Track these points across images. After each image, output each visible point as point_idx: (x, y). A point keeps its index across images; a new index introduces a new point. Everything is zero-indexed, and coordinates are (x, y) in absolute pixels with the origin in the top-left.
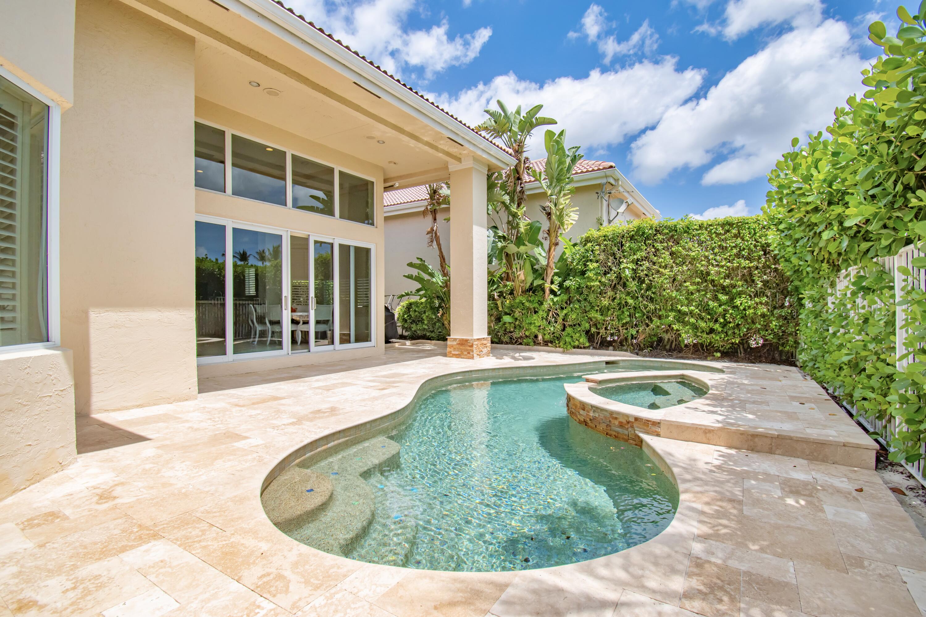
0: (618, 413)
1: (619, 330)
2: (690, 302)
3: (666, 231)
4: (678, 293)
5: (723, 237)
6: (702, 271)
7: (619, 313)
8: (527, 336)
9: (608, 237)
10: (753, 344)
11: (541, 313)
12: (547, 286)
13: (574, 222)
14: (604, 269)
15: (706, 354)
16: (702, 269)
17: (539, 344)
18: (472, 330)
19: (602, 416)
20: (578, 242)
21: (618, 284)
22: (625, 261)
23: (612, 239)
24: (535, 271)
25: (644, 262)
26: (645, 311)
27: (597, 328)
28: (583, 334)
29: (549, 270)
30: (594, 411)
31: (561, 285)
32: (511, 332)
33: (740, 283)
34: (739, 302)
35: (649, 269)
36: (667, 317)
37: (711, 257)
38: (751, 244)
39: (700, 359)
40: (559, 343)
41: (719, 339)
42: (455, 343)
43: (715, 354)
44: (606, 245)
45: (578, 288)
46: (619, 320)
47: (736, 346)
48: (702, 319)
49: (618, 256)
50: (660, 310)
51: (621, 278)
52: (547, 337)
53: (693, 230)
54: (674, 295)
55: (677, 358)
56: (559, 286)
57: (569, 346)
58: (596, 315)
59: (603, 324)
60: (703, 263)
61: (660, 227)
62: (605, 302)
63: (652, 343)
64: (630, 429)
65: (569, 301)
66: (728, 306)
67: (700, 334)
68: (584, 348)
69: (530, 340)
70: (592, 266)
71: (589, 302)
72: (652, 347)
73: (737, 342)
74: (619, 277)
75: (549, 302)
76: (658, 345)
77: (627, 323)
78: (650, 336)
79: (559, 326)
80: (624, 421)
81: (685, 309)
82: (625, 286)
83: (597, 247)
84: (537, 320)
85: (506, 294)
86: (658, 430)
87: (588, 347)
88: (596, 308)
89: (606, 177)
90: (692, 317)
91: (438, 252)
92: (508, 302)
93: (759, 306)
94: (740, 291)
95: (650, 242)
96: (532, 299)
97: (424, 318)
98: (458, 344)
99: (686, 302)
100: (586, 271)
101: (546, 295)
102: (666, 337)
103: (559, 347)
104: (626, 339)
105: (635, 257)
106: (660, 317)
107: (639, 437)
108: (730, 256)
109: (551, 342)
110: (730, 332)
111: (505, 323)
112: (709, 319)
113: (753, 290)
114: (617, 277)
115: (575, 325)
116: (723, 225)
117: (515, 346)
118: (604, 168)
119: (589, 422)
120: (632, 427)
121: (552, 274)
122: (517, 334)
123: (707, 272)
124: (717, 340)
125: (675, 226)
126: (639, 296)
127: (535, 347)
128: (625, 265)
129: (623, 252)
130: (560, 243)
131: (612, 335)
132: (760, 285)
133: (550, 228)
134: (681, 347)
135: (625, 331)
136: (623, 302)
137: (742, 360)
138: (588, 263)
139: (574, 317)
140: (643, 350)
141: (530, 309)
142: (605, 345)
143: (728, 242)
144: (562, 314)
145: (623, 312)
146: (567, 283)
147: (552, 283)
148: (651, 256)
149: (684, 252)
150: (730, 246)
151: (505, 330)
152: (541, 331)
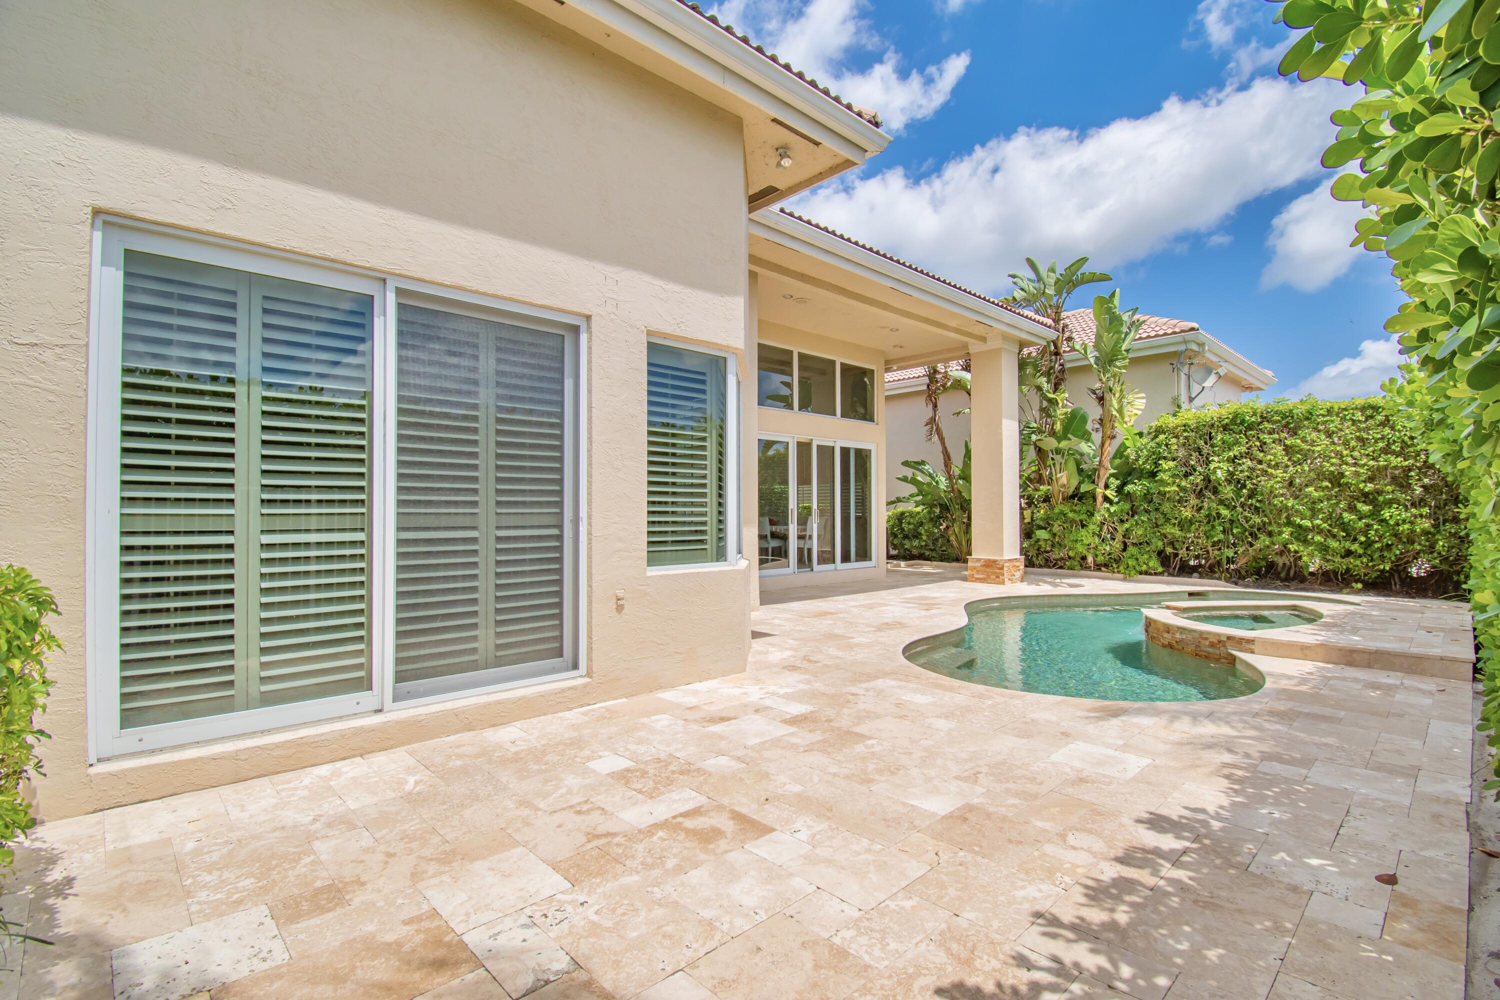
0: (1209, 633)
1: (1208, 552)
2: (1314, 513)
3: (1276, 418)
4: (1296, 501)
5: (1363, 425)
6: (1332, 472)
7: (1207, 528)
8: (1070, 558)
9: (1189, 426)
10: (1414, 571)
11: (1091, 527)
12: (1100, 491)
13: (1139, 413)
14: (1184, 469)
15: (1341, 585)
16: (1332, 469)
17: (1088, 568)
18: (1001, 549)
19: (1190, 637)
20: (1145, 431)
21: (1206, 488)
22: (1216, 459)
23: (1197, 430)
24: (1080, 471)
25: (1244, 460)
26: (1246, 526)
27: (1175, 548)
28: (1154, 555)
29: (1102, 472)
30: (1181, 633)
31: (1120, 490)
32: (1048, 552)
33: (1389, 488)
34: (1388, 514)
35: (1252, 469)
36: (1280, 533)
37: (1345, 452)
38: (1405, 435)
39: (1332, 591)
40: (1118, 567)
41: (1360, 564)
42: (978, 564)
43: (1354, 584)
44: (1186, 438)
45: (1145, 494)
46: (1208, 538)
47: (1387, 575)
48: (1334, 536)
49: (1205, 451)
50: (1270, 523)
51: (1210, 481)
52: (1101, 559)
53: (1318, 416)
54: (1290, 505)
55: (1296, 590)
56: (1116, 492)
57: (1133, 572)
58: (1173, 531)
59: (1184, 543)
60: (1334, 460)
61: (1268, 412)
62: (1187, 513)
63: (1260, 569)
64: (1222, 649)
65: (1133, 512)
66: (1373, 520)
67: (1330, 558)
68: (1156, 574)
69: (1075, 563)
70: (1165, 465)
71: (1162, 513)
72: (1258, 574)
73: (1387, 568)
74: (1207, 480)
75: (1103, 512)
76: (1267, 572)
77: (1219, 541)
78: (1255, 559)
79: (1118, 545)
80: (1215, 641)
81: (1307, 523)
82: (1215, 491)
83: (1174, 440)
84: (1086, 537)
85: (1038, 501)
86: (1252, 647)
87: (1161, 574)
88: (1173, 521)
89: (1185, 342)
90: (1318, 533)
91: (940, 448)
92: (1042, 512)
93: (1418, 520)
94: (1390, 499)
95: (1253, 433)
96: (1077, 508)
97: (923, 532)
98: (982, 566)
99: (1309, 513)
100: (1157, 472)
101: (1098, 503)
102: (1280, 561)
103: (1119, 572)
104: (1219, 563)
105: (1231, 454)
106: (1270, 534)
107: (1232, 655)
108: (1373, 452)
109: (1106, 566)
110: (1376, 556)
111: (1038, 540)
112: (1343, 537)
113: (1409, 498)
114: (1204, 480)
115: (1141, 544)
116: (1363, 409)
117: (1053, 570)
118: (1182, 331)
119: (1175, 644)
120: (1224, 646)
121: (1107, 475)
122: (1056, 554)
123: (1339, 473)
124: (1357, 566)
125: (1291, 411)
126: (1238, 505)
127: (1083, 572)
128: (1217, 465)
129: (1212, 446)
130: (1118, 435)
131: (1197, 557)
132: (1418, 490)
133: (1103, 414)
134: (1304, 576)
135: (1216, 552)
136: (1214, 514)
137: (1397, 594)
138: (1160, 462)
139: (1140, 532)
140: (1244, 578)
141: (1075, 522)
142: (1185, 570)
143: (1371, 432)
144: (1121, 529)
145: (1213, 527)
146: (1129, 488)
147: (1107, 486)
148: (1254, 452)
149: (1305, 447)
150: (1373, 438)
151: (1038, 550)
152: (1092, 551)
